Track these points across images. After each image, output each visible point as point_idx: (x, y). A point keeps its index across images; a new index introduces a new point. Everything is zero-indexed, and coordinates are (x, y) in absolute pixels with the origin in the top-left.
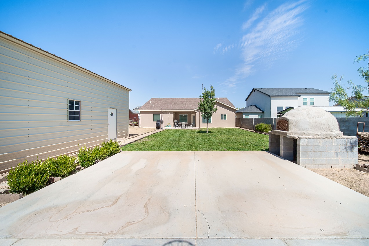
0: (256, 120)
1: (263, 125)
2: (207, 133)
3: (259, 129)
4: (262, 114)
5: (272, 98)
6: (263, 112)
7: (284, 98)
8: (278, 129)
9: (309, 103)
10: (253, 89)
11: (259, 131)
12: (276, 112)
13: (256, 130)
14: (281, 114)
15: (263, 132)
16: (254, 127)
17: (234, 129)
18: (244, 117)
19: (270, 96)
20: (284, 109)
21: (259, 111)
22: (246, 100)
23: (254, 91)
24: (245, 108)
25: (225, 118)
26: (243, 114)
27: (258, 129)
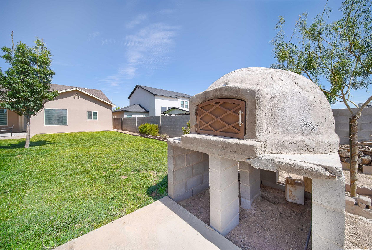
0: (140, 120)
1: (149, 126)
2: (27, 146)
3: (144, 131)
4: (147, 114)
5: (156, 97)
6: (148, 112)
7: (167, 98)
8: (197, 132)
9: (184, 106)
10: (137, 86)
11: (144, 134)
12: (160, 112)
13: (139, 132)
14: (165, 114)
15: (148, 135)
16: (137, 129)
17: (109, 132)
18: (126, 116)
19: (154, 95)
20: (167, 109)
21: (143, 110)
22: (129, 98)
23: (137, 88)
24: (128, 107)
25: (95, 118)
26: (125, 113)
27: (142, 131)
